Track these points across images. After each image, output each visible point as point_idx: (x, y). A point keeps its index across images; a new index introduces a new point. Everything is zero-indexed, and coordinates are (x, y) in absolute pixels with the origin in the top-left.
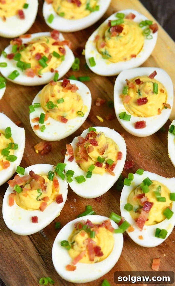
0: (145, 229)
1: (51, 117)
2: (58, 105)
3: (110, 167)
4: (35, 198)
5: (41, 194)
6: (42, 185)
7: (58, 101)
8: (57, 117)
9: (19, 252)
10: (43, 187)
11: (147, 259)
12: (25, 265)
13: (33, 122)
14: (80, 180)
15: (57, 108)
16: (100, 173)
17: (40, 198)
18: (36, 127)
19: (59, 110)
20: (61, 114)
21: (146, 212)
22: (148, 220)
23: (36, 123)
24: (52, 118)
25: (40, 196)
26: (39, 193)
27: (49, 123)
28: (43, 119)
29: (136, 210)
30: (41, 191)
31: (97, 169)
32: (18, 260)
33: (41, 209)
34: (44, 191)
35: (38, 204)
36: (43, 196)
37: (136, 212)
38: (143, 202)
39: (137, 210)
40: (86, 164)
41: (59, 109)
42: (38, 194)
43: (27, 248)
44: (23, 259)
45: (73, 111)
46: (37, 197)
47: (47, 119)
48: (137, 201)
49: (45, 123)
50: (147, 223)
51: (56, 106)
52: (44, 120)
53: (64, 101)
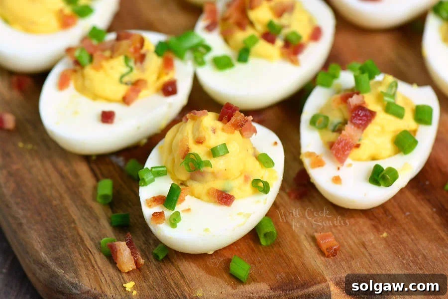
0: (350, 165)
1: (192, 194)
2: (213, 161)
3: (293, 48)
4: (117, 76)
5: (131, 69)
6: (137, 50)
7: (214, 152)
8: (208, 194)
9: (62, 189)
10: (137, 55)
11: (343, 236)
12: (69, 213)
13: (150, 206)
14: (221, 63)
15: (209, 169)
16: (267, 57)
17: (126, 79)
18: (158, 216)
19: (215, 175)
20: (219, 185)
21: (356, 129)
22: (358, 146)
23: (157, 209)
24: (195, 197)
25: (127, 74)
26: (127, 65)
27: (187, 208)
28: (175, 198)
29: (336, 126)
30: (132, 64)
31: (262, 46)
32: (55, 203)
33: (126, 100)
34: (139, 64)
35: (122, 90)
36: (135, 75)
37: (334, 131)
38: (354, 104)
39: (337, 128)
40: (240, 36)
41: (213, 173)
42: (125, 70)
43: (82, 185)
44: (68, 201)
45: (246, 178)
46: (122, 76)
47: (183, 200)
48: (340, 110)
49: (179, 208)
50: (355, 153)
51: (208, 164)
52: (177, 200)
53: (228, 152)
